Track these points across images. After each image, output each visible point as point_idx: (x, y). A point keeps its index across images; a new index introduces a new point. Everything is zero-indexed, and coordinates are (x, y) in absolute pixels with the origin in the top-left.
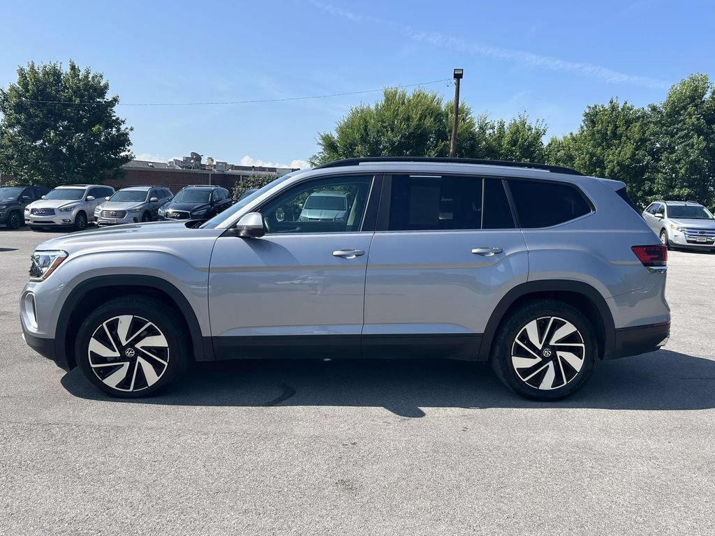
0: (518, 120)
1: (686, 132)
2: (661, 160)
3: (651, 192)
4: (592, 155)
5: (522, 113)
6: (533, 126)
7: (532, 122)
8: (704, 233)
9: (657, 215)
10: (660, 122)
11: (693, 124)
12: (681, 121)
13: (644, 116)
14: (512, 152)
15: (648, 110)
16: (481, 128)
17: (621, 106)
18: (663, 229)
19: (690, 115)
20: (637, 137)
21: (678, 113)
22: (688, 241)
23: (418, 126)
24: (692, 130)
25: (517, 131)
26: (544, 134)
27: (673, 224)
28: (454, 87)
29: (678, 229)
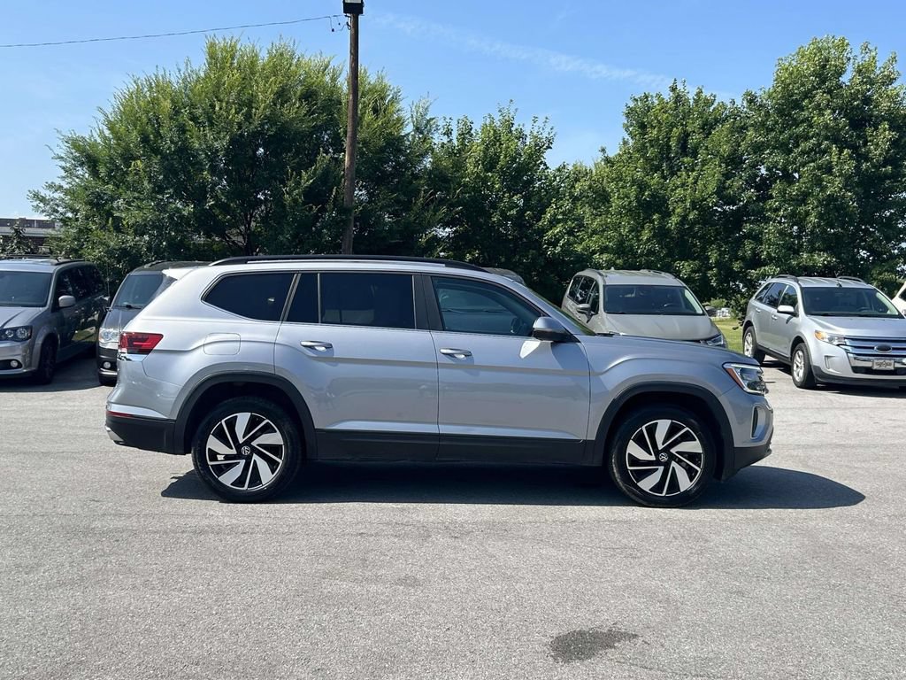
0: (497, 118)
1: (813, 141)
2: (771, 197)
3: (755, 262)
4: (642, 187)
5: (505, 105)
6: (527, 132)
7: (524, 124)
8: (888, 349)
9: (782, 308)
10: (763, 124)
11: (826, 127)
12: (803, 121)
13: (735, 114)
14: (485, 180)
15: (740, 102)
16: (418, 129)
17: (691, 96)
18: (798, 342)
19: (820, 110)
20: (725, 149)
21: (797, 105)
22: (856, 369)
23: (271, 119)
24: (827, 138)
25: (497, 138)
26: (549, 147)
27: (819, 328)
28: (348, 33)
29: (831, 340)
